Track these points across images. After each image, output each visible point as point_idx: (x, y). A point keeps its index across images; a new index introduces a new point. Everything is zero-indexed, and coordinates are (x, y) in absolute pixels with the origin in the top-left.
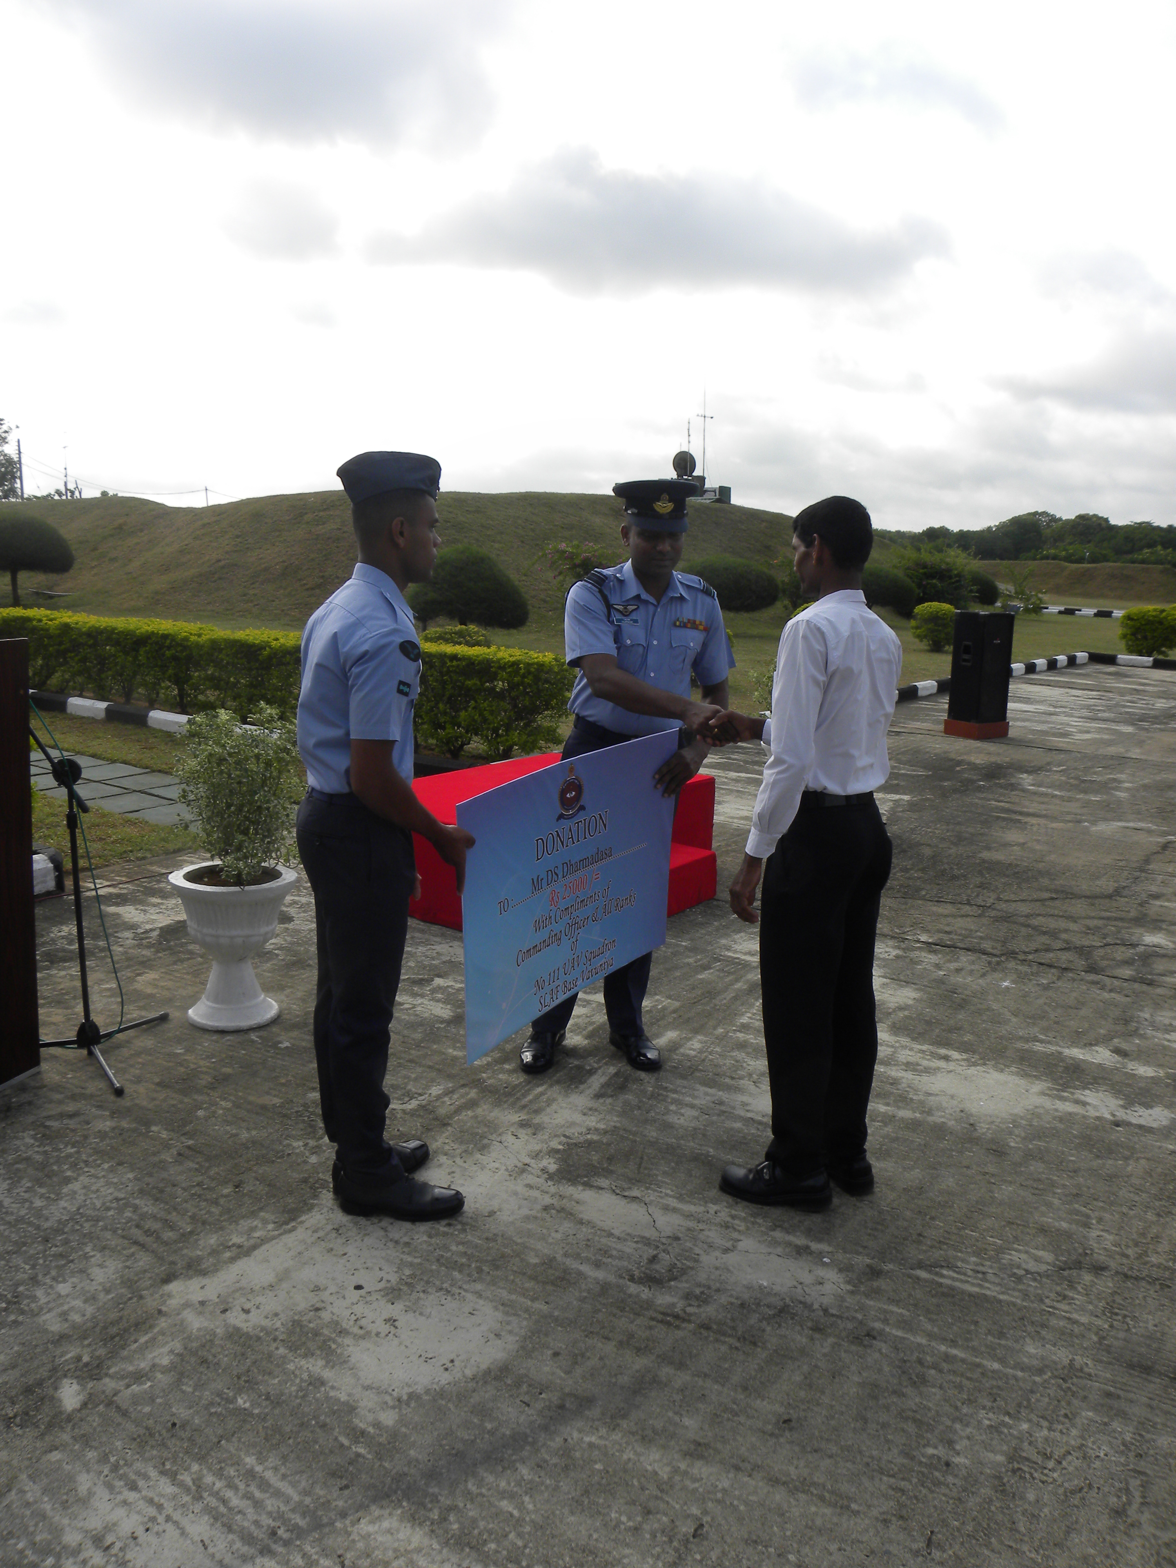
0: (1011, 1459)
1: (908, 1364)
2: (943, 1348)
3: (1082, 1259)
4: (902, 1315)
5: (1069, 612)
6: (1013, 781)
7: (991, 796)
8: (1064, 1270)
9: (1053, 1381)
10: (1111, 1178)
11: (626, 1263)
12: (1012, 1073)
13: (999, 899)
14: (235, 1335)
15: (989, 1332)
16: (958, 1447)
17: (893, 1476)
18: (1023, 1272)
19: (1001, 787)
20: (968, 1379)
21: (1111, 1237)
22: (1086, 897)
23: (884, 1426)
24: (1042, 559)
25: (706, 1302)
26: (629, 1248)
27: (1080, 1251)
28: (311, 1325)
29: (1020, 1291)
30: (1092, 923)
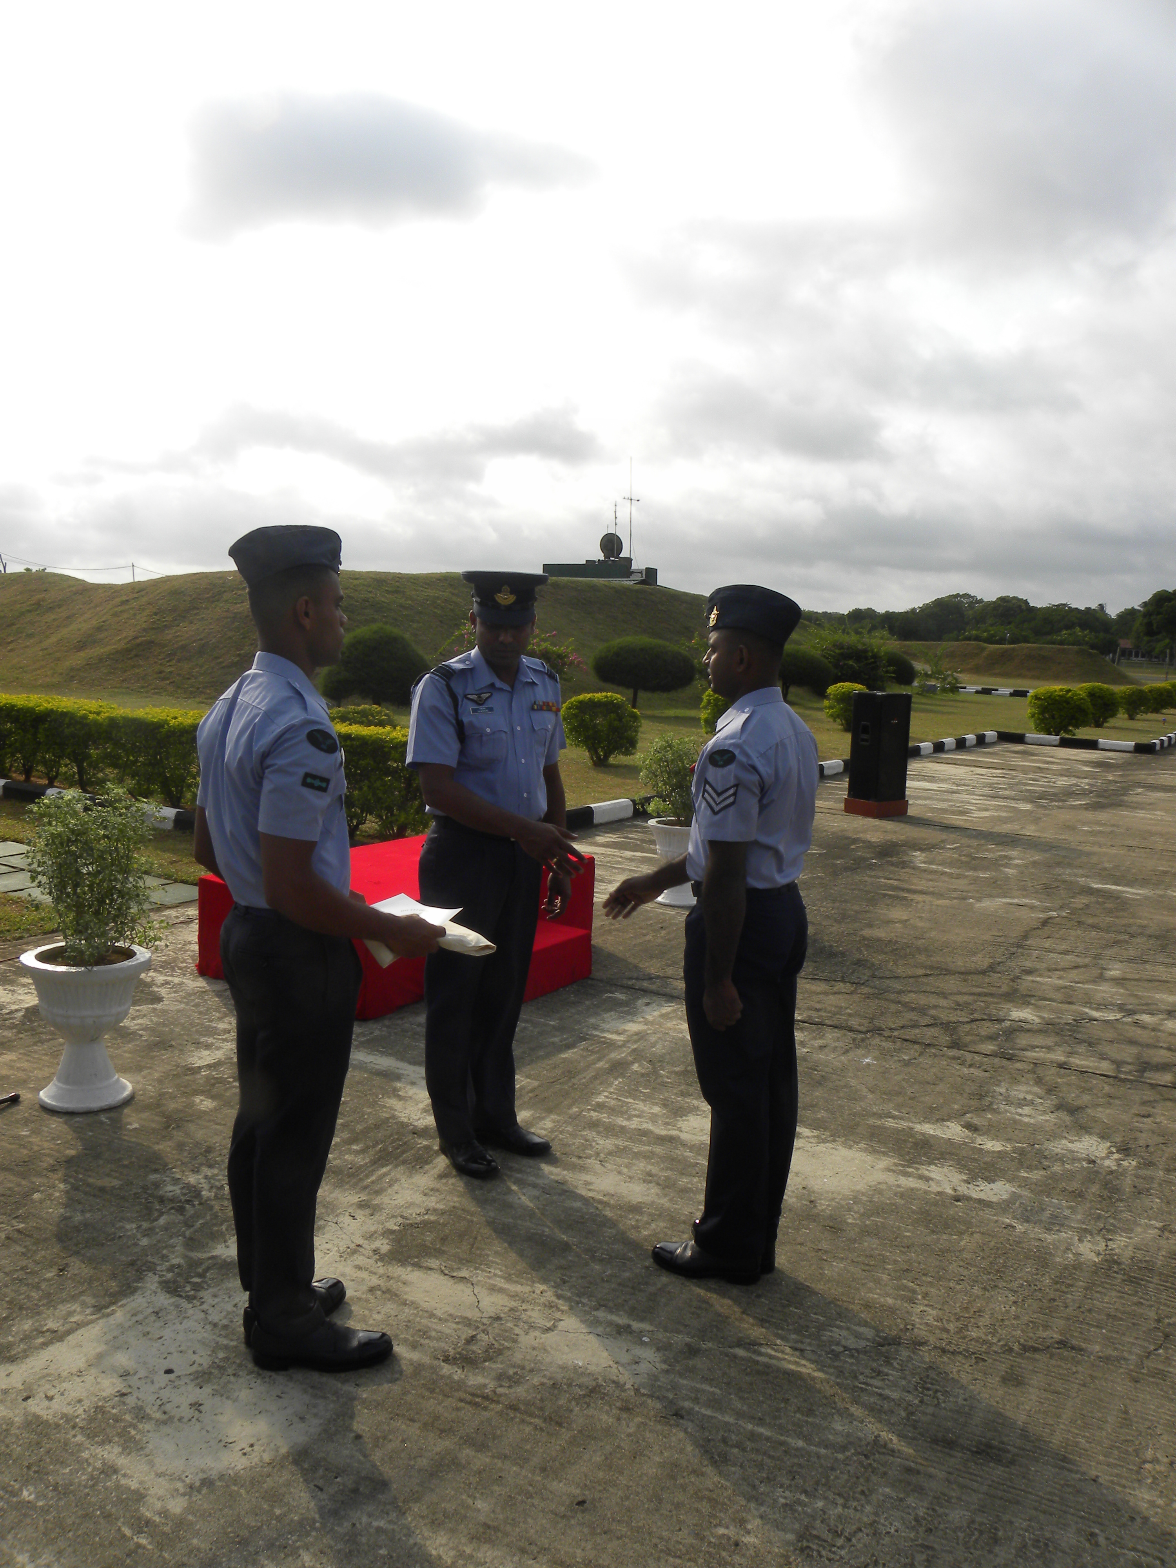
0: (801, 1537)
1: (712, 1443)
2: (750, 1427)
3: (901, 1334)
4: (714, 1394)
5: (986, 692)
6: (906, 858)
7: (881, 874)
8: (882, 1346)
9: (855, 1458)
10: (943, 1252)
11: (443, 1345)
12: (861, 1150)
13: (873, 976)
14: (35, 1424)
15: (799, 1410)
16: (749, 1527)
17: (679, 1557)
18: (841, 1349)
19: (893, 864)
20: (770, 1457)
21: (934, 1312)
22: (959, 973)
23: (678, 1506)
24: (964, 640)
25: (517, 1383)
26: (448, 1329)
27: (902, 1326)
28: (114, 1411)
29: (835, 1367)
30: (961, 999)
